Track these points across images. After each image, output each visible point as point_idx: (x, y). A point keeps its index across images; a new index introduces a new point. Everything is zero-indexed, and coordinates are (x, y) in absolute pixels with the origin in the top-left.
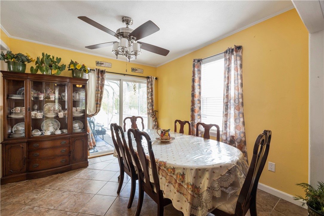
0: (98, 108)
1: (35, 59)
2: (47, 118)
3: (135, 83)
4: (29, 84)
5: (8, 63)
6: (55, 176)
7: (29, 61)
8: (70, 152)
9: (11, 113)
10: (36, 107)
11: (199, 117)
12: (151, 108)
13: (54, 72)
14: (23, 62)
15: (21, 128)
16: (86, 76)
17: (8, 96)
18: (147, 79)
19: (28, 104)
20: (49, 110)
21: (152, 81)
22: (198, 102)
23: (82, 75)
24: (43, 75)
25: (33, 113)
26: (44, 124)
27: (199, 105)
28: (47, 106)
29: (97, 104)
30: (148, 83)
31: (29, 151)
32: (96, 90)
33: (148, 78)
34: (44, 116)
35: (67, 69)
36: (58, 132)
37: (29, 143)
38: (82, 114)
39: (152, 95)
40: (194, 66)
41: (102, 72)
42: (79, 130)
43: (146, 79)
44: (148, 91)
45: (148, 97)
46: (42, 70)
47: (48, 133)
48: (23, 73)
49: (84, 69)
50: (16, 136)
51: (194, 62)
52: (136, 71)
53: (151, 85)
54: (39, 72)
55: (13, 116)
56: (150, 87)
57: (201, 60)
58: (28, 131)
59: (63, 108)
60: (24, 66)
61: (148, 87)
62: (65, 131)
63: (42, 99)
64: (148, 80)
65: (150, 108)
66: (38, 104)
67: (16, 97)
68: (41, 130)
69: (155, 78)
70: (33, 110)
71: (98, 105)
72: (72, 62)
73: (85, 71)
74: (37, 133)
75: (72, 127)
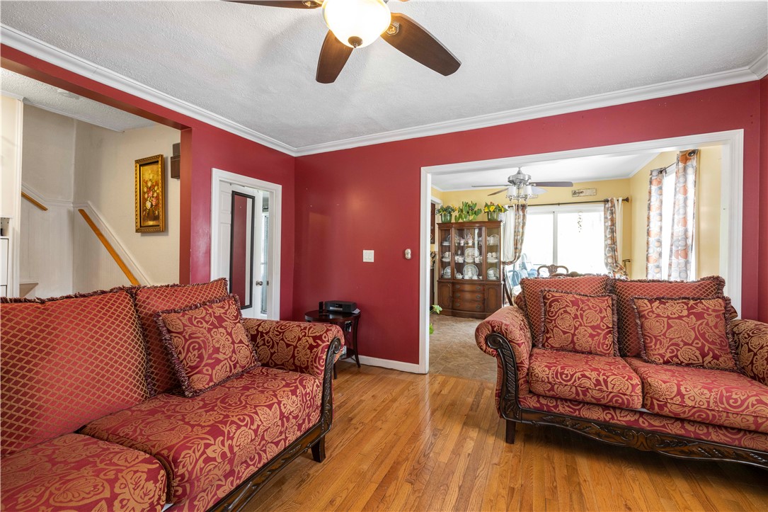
0: (517, 254)
1: (457, 207)
2: (468, 263)
3: (580, 214)
4: (453, 232)
5: (441, 215)
6: (471, 319)
7: (454, 210)
8: (484, 299)
9: (443, 257)
10: (459, 252)
11: (658, 269)
12: (610, 254)
13: (471, 218)
14: (450, 213)
15: (448, 270)
16: (502, 217)
17: (441, 243)
18: (605, 204)
19: (453, 249)
20: (468, 255)
21: (613, 206)
22: (657, 244)
23: (497, 216)
24: (464, 222)
25: (456, 258)
26: (465, 269)
27: (659, 249)
28: (468, 251)
29: (516, 248)
30: (606, 210)
31: (453, 292)
32: (515, 232)
33: (606, 201)
34: (464, 261)
35: (483, 212)
36: (475, 278)
37: (453, 284)
38: (496, 261)
39: (613, 231)
40: (651, 183)
41: (524, 207)
42: (494, 278)
43: (602, 204)
44: (607, 224)
45: (606, 236)
46: (462, 219)
47: (467, 277)
48: (450, 222)
49: (500, 209)
50: (446, 277)
51: (651, 174)
52: (581, 194)
53: (612, 213)
54: (461, 221)
55: (444, 260)
56: (609, 217)
57: (665, 169)
58: (453, 273)
59: (480, 254)
60: (451, 215)
61: (606, 218)
62: (481, 277)
63: (462, 245)
64: (607, 206)
65: (608, 255)
66: (461, 250)
67: (446, 244)
68: (462, 274)
69: (620, 199)
70: (458, 255)
71: (518, 250)
72: (486, 205)
73: (500, 210)
74: (459, 276)
75: (487, 274)
